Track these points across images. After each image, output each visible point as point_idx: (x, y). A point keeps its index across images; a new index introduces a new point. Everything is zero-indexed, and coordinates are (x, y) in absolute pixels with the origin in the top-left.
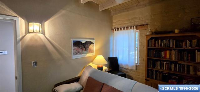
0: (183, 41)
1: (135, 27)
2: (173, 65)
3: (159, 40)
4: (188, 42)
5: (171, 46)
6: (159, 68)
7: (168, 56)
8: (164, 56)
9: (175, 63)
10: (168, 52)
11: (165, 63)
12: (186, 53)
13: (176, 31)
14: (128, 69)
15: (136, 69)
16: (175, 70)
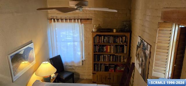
0: (118, 38)
1: (79, 20)
2: (112, 56)
3: (102, 37)
4: (121, 39)
5: (111, 42)
6: (102, 60)
7: (109, 50)
8: (106, 50)
9: (113, 55)
10: (109, 47)
11: (106, 56)
12: (119, 46)
13: (115, 31)
14: (74, 66)
15: (82, 64)
16: (113, 61)
